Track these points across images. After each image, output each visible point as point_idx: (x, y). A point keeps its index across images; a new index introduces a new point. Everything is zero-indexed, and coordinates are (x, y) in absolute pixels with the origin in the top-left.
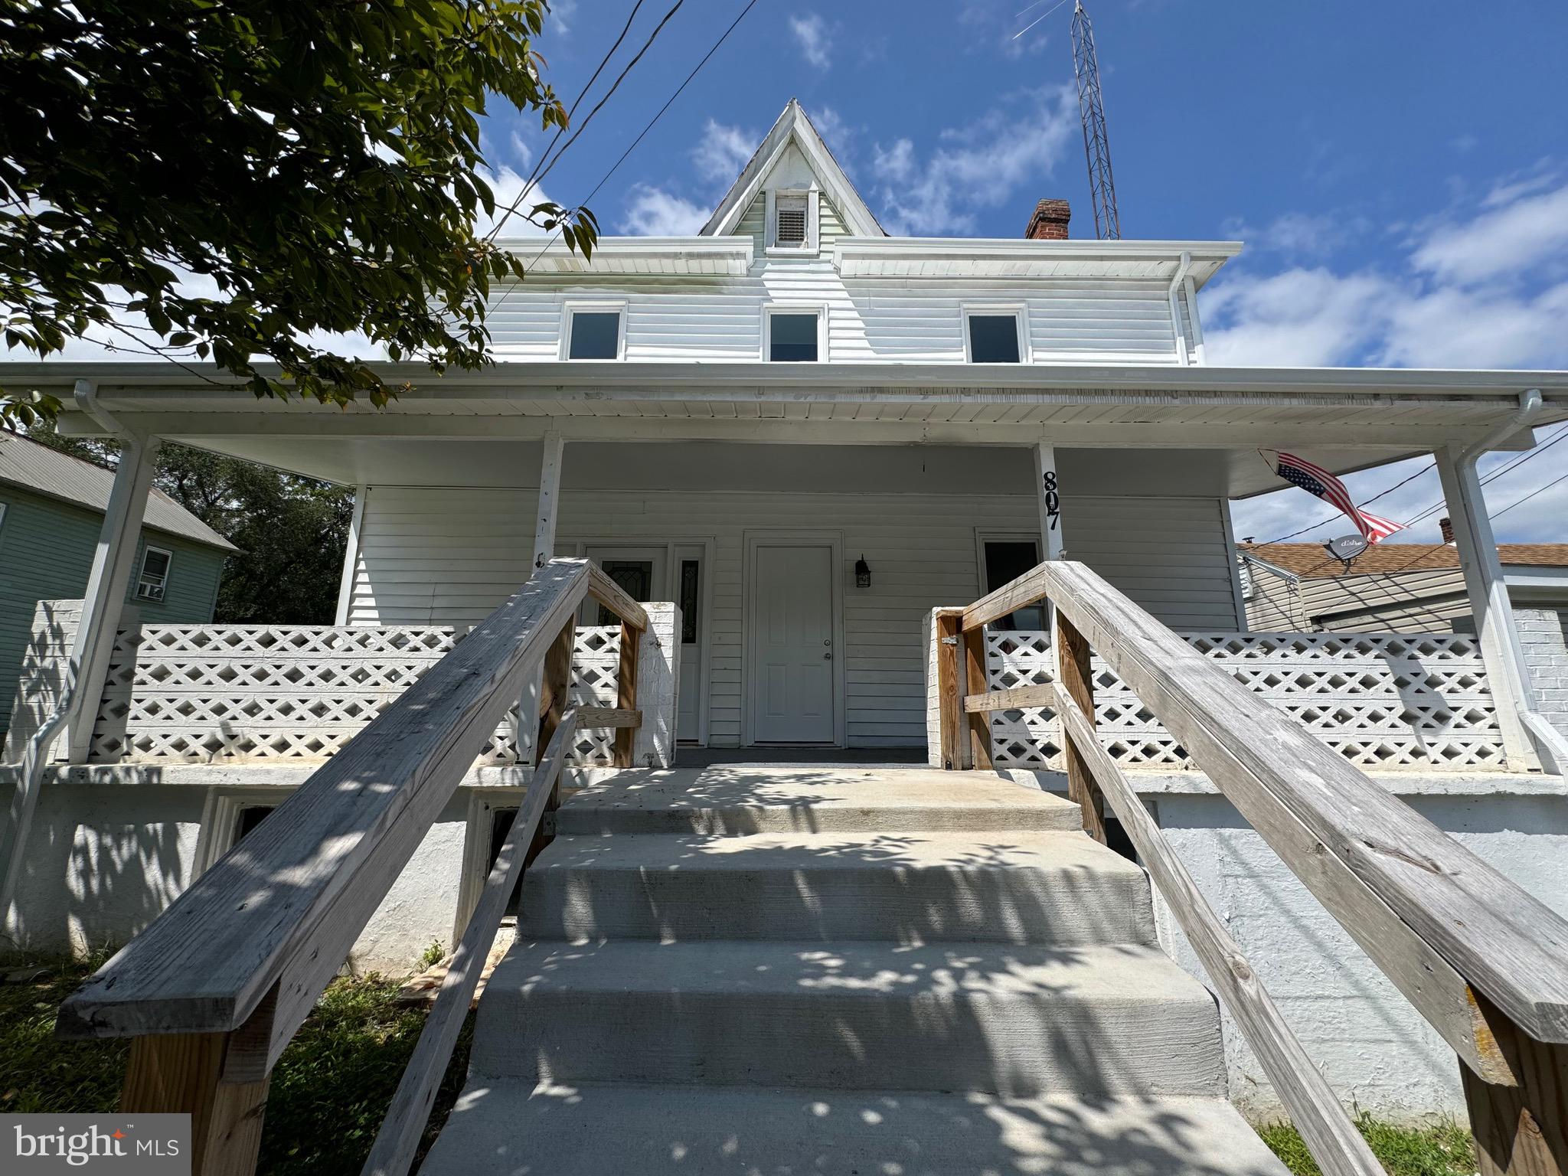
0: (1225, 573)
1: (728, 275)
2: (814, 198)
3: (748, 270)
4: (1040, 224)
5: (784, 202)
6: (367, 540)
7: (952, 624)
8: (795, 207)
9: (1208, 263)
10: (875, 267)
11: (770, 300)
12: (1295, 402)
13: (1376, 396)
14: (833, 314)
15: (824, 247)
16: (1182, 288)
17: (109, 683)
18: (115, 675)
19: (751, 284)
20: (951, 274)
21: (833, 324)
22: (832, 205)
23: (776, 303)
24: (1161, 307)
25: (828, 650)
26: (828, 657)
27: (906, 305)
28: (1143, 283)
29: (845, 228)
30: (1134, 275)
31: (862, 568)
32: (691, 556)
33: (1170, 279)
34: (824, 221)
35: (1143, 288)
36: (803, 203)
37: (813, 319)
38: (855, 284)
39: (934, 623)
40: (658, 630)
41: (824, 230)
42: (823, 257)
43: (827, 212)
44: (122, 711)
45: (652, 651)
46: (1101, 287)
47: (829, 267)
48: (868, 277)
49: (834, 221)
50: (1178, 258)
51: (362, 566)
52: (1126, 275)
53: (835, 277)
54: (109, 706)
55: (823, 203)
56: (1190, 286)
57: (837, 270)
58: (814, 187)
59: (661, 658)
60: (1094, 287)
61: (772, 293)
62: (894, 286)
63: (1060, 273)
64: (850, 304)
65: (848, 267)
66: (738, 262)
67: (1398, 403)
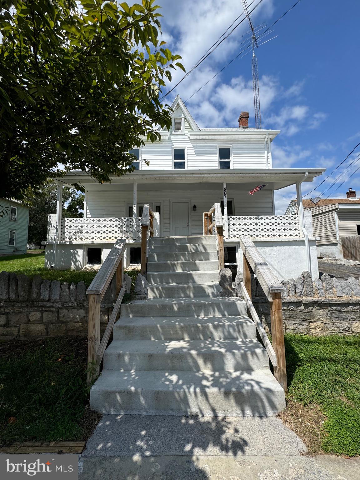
0: (272, 206)
1: (164, 139)
2: (183, 119)
3: (169, 138)
4: (242, 118)
5: (176, 120)
6: (88, 203)
7: (206, 215)
8: (179, 121)
9: (273, 135)
10: (198, 137)
11: (174, 145)
12: (266, 174)
13: (281, 173)
14: (188, 149)
15: (186, 132)
16: (267, 141)
17: (62, 228)
18: (62, 227)
19: (169, 141)
20: (215, 138)
21: (188, 151)
22: (188, 121)
23: (175, 146)
24: (263, 146)
25: (188, 224)
26: (188, 226)
27: (204, 146)
28: (259, 140)
29: (191, 127)
30: (257, 138)
31: (195, 207)
32: (158, 205)
33: (265, 139)
34: (186, 125)
35: (259, 141)
36: (180, 120)
37: (184, 150)
38: (193, 141)
39: (204, 215)
40: (156, 217)
41: (186, 128)
42: (186, 134)
43: (186, 123)
44: (64, 233)
45: (155, 221)
46: (249, 141)
47: (187, 137)
48: (196, 139)
49: (188, 125)
50: (266, 134)
51: (88, 209)
52: (255, 138)
53: (189, 139)
54: (62, 232)
55: (186, 121)
56: (269, 140)
57: (189, 138)
58: (183, 116)
59: (157, 222)
60: (247, 141)
61: (174, 144)
62: (202, 141)
63: (239, 138)
64: (192, 146)
65: (191, 137)
66: (166, 137)
67: (284, 174)
